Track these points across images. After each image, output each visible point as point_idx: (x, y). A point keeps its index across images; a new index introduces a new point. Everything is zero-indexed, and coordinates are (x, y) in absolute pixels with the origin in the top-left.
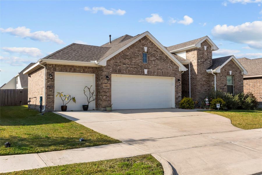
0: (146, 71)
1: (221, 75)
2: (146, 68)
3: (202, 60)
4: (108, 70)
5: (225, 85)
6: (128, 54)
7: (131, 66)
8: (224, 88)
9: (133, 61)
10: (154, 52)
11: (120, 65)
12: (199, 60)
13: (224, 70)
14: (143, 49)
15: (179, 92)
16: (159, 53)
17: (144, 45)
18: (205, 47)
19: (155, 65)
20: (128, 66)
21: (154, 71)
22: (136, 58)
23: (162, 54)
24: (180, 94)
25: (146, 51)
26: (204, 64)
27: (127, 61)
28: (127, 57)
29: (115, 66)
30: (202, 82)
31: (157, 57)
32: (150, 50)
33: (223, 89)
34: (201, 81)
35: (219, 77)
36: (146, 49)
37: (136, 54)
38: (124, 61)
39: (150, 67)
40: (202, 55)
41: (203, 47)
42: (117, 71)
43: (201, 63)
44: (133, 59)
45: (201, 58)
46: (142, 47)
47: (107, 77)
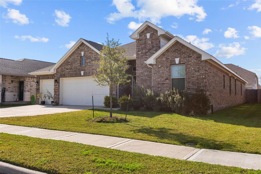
0: (82, 73)
1: (159, 66)
2: (82, 71)
3: (144, 51)
4: (57, 76)
5: (167, 79)
6: (70, 61)
7: (71, 70)
8: (165, 82)
9: (73, 66)
10: (90, 55)
11: (64, 71)
12: (139, 52)
13: (165, 59)
14: (80, 54)
15: (114, 90)
16: (94, 54)
17: (81, 51)
18: (148, 35)
19: (90, 67)
20: (70, 70)
21: (89, 72)
22: (75, 63)
23: (97, 55)
24: (115, 92)
25: (83, 55)
26: (147, 55)
27: (69, 66)
28: (69, 63)
29: (61, 72)
30: (144, 78)
31: (92, 59)
32: (86, 53)
33: (162, 84)
34: (141, 76)
35: (157, 69)
36: (83, 53)
37: (75, 60)
38: (67, 67)
39: (86, 69)
40: (143, 46)
41: (145, 36)
42: (63, 75)
43: (142, 54)
44: (73, 64)
45: (142, 49)
46: (80, 52)
47: (57, 82)
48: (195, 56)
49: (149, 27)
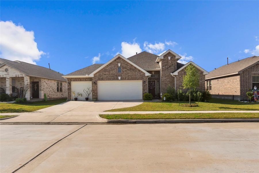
0: (119, 78)
1: (180, 76)
2: (119, 76)
3: (167, 67)
4: (95, 79)
6: (108, 69)
7: (109, 76)
9: (111, 73)
10: (125, 66)
11: (102, 76)
12: (163, 67)
14: (117, 65)
16: (129, 66)
17: (118, 63)
18: (169, 58)
19: (126, 74)
20: (107, 76)
21: (125, 77)
22: (113, 71)
23: (132, 66)
24: (147, 91)
26: (169, 69)
27: (107, 73)
28: (107, 71)
29: (99, 76)
30: (167, 82)
31: (128, 69)
32: (122, 65)
36: (119, 65)
37: (113, 68)
38: (105, 73)
39: (123, 75)
40: (166, 64)
41: (167, 58)
42: (101, 79)
43: (166, 69)
44: (111, 71)
45: (166, 65)
46: (116, 64)
47: (95, 83)
48: (200, 72)
49: (169, 53)
